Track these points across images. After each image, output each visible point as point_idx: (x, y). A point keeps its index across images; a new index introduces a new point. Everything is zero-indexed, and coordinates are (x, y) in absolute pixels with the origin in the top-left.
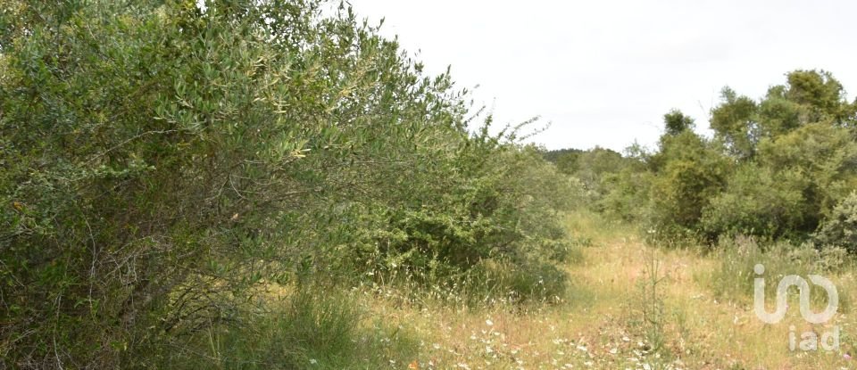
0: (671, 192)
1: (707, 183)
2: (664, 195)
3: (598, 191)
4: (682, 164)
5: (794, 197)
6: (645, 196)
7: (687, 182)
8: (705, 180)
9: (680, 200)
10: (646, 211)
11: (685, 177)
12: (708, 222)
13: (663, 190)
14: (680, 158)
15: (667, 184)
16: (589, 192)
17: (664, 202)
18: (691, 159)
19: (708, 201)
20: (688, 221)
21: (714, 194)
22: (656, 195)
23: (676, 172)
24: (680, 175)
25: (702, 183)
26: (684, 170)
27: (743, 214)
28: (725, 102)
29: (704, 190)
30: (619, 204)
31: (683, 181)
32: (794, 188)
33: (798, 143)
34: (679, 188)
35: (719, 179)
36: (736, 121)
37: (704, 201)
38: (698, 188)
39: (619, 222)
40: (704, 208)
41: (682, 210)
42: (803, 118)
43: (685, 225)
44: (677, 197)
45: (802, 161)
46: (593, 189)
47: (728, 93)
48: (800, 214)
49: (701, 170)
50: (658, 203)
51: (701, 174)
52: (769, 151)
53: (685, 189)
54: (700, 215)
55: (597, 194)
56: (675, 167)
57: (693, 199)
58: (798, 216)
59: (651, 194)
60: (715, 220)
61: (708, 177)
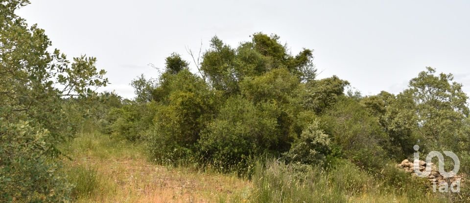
0: (175, 117)
1: (203, 111)
2: (168, 120)
3: (107, 119)
4: (184, 94)
5: (271, 123)
6: (150, 121)
7: (188, 109)
8: (201, 108)
9: (182, 125)
10: (152, 133)
11: (186, 105)
12: (205, 143)
13: (167, 115)
14: (181, 90)
15: (171, 111)
16: (101, 120)
17: (168, 126)
18: (190, 90)
19: (204, 126)
20: (187, 142)
21: (209, 119)
22: (161, 120)
23: (180, 100)
24: (182, 103)
25: (199, 110)
26: (186, 99)
27: (234, 137)
28: (215, 50)
29: (201, 116)
30: (123, 128)
31: (185, 109)
32: (271, 117)
33: (270, 82)
34: (182, 114)
35: (211, 108)
36: (223, 63)
37: (201, 125)
38: (196, 115)
39: (123, 142)
40: (201, 131)
41: (183, 133)
42: (268, 65)
43: (185, 146)
44: (179, 122)
45: (275, 96)
46: (104, 118)
47: (216, 42)
48: (275, 137)
49: (198, 100)
50: (162, 127)
51: (199, 103)
52: (251, 86)
53: (187, 115)
54: (198, 137)
55: (106, 122)
56: (177, 97)
57: (193, 123)
58: (274, 138)
59: (156, 118)
60: (211, 141)
61: (203, 106)
